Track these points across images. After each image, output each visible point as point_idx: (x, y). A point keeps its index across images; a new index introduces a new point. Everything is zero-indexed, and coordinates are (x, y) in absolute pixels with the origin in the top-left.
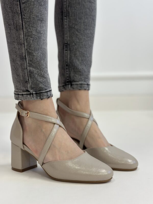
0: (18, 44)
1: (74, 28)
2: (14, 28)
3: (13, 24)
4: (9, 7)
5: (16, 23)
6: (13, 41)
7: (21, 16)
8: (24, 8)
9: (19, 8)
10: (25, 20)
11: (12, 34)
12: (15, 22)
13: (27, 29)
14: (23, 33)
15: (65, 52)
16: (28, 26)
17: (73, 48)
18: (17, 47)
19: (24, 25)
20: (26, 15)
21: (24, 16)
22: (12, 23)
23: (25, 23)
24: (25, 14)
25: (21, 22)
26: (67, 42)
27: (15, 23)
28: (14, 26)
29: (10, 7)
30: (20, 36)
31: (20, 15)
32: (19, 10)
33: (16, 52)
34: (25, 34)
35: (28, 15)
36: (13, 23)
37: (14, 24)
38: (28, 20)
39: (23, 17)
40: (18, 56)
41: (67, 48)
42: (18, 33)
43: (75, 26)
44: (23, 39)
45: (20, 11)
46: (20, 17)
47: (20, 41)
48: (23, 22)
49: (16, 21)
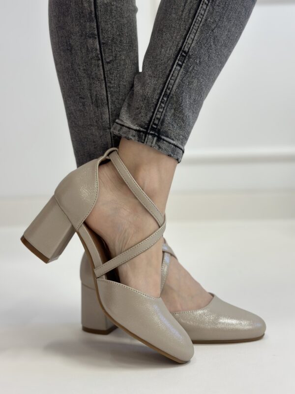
0: (100, 130)
1: (212, 31)
2: (93, 103)
3: (89, 97)
4: (81, 68)
5: (96, 95)
6: (89, 123)
7: (104, 84)
8: (109, 70)
9: (102, 71)
10: (112, 89)
11: (86, 112)
12: (95, 93)
13: (114, 104)
14: (109, 111)
15: (175, 66)
16: (117, 99)
17: (193, 68)
18: (97, 134)
19: (109, 98)
20: (113, 82)
21: (110, 83)
22: (89, 95)
23: (112, 96)
24: (112, 80)
25: (105, 93)
26: (188, 51)
27: (94, 95)
28: (92, 99)
29: (84, 70)
30: (104, 115)
31: (104, 81)
32: (102, 73)
33: (94, 142)
34: (112, 112)
35: (116, 82)
36: (91, 95)
37: (91, 97)
38: (115, 90)
39: (108, 84)
40: (98, 147)
41: (183, 62)
42: (99, 112)
43: (215, 28)
44: (108, 120)
45: (103, 76)
46: (104, 86)
47: (102, 125)
48: (109, 93)
49: (96, 91)
